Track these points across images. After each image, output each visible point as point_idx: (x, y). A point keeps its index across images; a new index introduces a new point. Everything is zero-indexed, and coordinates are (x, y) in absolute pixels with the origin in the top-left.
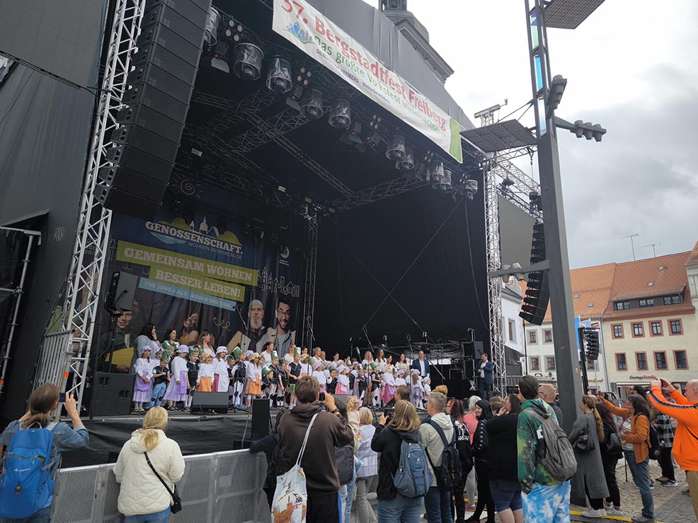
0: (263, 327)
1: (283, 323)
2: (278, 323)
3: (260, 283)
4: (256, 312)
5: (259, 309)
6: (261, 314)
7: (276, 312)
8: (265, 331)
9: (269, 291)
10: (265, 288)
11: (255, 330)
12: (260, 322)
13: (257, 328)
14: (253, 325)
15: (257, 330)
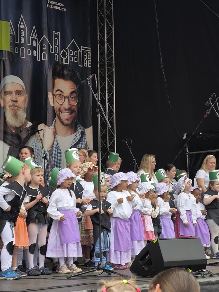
0: (29, 124)
1: (65, 115)
2: (55, 115)
3: (16, 45)
4: (14, 96)
5: (18, 92)
6: (23, 100)
7: (50, 96)
8: (34, 131)
9: (34, 58)
10: (26, 54)
11: (16, 128)
12: (23, 115)
13: (18, 125)
14: (11, 120)
15: (19, 129)
